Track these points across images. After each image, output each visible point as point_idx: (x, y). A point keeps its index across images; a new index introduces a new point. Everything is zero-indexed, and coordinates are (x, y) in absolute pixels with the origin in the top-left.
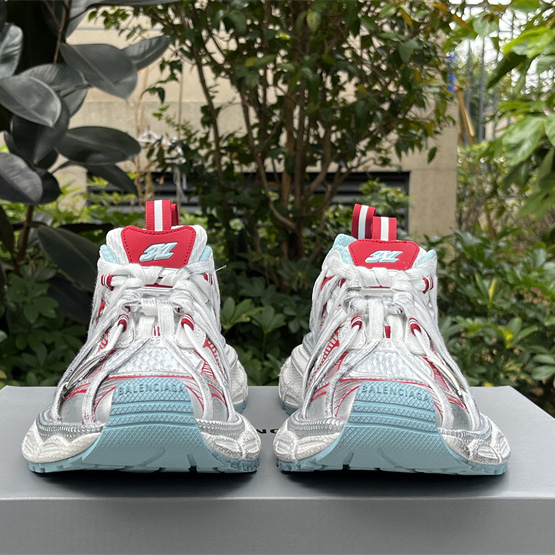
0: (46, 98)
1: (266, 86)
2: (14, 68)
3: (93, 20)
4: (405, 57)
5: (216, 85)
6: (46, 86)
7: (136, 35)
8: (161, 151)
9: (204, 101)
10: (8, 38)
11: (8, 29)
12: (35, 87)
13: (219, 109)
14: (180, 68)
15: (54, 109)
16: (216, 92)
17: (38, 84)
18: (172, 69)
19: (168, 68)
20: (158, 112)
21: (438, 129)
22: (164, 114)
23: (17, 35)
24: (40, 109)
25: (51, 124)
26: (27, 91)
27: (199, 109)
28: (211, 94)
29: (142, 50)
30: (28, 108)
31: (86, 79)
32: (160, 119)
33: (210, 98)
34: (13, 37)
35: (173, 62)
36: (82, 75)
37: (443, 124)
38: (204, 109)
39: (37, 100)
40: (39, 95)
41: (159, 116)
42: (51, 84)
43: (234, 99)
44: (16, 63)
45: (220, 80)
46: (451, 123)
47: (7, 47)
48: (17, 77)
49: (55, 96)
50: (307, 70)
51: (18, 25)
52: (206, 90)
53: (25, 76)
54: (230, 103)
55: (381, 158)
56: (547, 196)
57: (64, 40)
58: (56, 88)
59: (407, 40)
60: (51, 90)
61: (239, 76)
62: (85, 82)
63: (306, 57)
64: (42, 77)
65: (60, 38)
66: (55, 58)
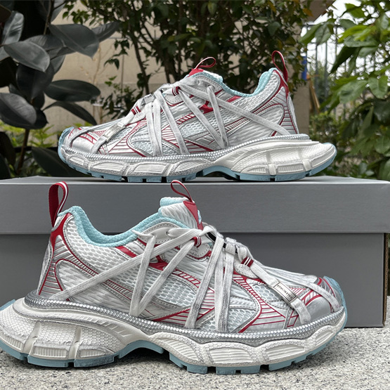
0: (40, 55)
1: (180, 61)
2: (18, 39)
3: (66, 18)
4: (272, 33)
5: (147, 60)
6: (40, 47)
7: (95, 22)
8: (112, 103)
9: (139, 71)
10: (14, 20)
11: (14, 15)
12: (33, 48)
13: (149, 76)
14: (128, 45)
15: (46, 61)
16: (147, 65)
17: (34, 46)
18: (122, 47)
19: (119, 46)
20: (109, 81)
21: (295, 88)
22: (113, 82)
23: (20, 19)
24: (36, 61)
25: (44, 70)
26: (27, 50)
27: (136, 76)
28: (144, 66)
29: (101, 31)
30: (30, 60)
31: (66, 44)
32: (110, 86)
33: (143, 69)
34: (17, 20)
35: (123, 41)
36: (62, 41)
37: (298, 85)
38: (139, 76)
39: (34, 56)
40: (35, 53)
41: (109, 84)
42: (43, 47)
43: (159, 69)
44: (19, 35)
45: (150, 58)
46: (303, 84)
47: (13, 26)
48: (21, 42)
49: (46, 53)
50: (209, 42)
51: (20, 12)
52: (141, 63)
53: (26, 43)
54: (156, 72)
56: (369, 140)
57: (50, 21)
58: (47, 49)
59: (273, 22)
60: (43, 50)
61: (164, 47)
62: (65, 46)
63: (208, 34)
64: (36, 43)
65: (47, 21)
66: (45, 33)
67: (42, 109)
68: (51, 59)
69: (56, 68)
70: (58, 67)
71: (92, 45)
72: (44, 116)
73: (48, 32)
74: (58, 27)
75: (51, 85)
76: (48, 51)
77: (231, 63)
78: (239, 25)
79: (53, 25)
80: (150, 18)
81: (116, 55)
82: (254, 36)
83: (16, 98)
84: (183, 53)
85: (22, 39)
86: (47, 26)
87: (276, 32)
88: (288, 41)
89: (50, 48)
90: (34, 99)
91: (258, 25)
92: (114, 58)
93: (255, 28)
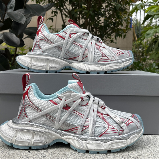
0: (22, 17)
1: (80, 20)
2: (13, 10)
4: (118, 9)
5: (66, 19)
6: (22, 14)
7: (45, 3)
10: (11, 2)
12: (19, 14)
14: (57, 13)
15: (24, 20)
16: (66, 21)
18: (55, 13)
20: (50, 27)
21: (127, 32)
22: (52, 28)
24: (20, 20)
25: (23, 23)
26: (17, 15)
27: (61, 26)
28: (65, 22)
29: (46, 7)
30: (17, 19)
32: (50, 29)
33: (64, 23)
34: (13, 2)
35: (55, 11)
36: (31, 12)
37: (128, 30)
39: (19, 17)
42: (23, 14)
44: (13, 9)
45: (67, 18)
46: (130, 30)
47: (11, 5)
48: (14, 12)
49: (24, 16)
50: (91, 12)
52: (63, 20)
53: (16, 12)
55: (111, 40)
56: (157, 53)
57: (26, 3)
58: (24, 14)
59: (118, 4)
60: (23, 15)
61: (73, 14)
62: (32, 13)
63: (91, 9)
64: (21, 12)
65: (25, 3)
66: (24, 8)
67: (22, 39)
68: (26, 19)
69: (28, 22)
70: (29, 21)
71: (43, 13)
72: (23, 42)
73: (25, 8)
74: (29, 6)
75: (26, 29)
76: (25, 15)
77: (101, 21)
78: (104, 5)
79: (27, 5)
80: (67, 2)
81: (52, 17)
82: (110, 10)
83: (12, 34)
84: (81, 16)
85: (15, 10)
86: (25, 5)
87: (119, 8)
88: (124, 12)
89: (26, 14)
90: (19, 35)
91: (112, 5)
92: (51, 18)
93: (110, 6)
